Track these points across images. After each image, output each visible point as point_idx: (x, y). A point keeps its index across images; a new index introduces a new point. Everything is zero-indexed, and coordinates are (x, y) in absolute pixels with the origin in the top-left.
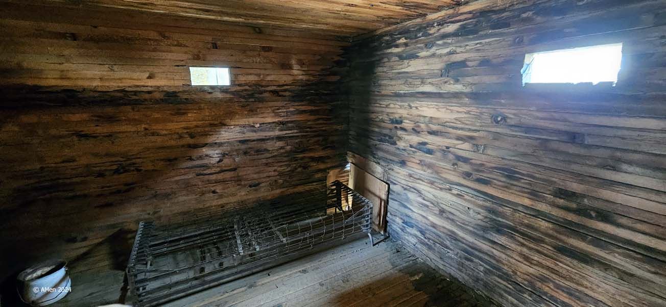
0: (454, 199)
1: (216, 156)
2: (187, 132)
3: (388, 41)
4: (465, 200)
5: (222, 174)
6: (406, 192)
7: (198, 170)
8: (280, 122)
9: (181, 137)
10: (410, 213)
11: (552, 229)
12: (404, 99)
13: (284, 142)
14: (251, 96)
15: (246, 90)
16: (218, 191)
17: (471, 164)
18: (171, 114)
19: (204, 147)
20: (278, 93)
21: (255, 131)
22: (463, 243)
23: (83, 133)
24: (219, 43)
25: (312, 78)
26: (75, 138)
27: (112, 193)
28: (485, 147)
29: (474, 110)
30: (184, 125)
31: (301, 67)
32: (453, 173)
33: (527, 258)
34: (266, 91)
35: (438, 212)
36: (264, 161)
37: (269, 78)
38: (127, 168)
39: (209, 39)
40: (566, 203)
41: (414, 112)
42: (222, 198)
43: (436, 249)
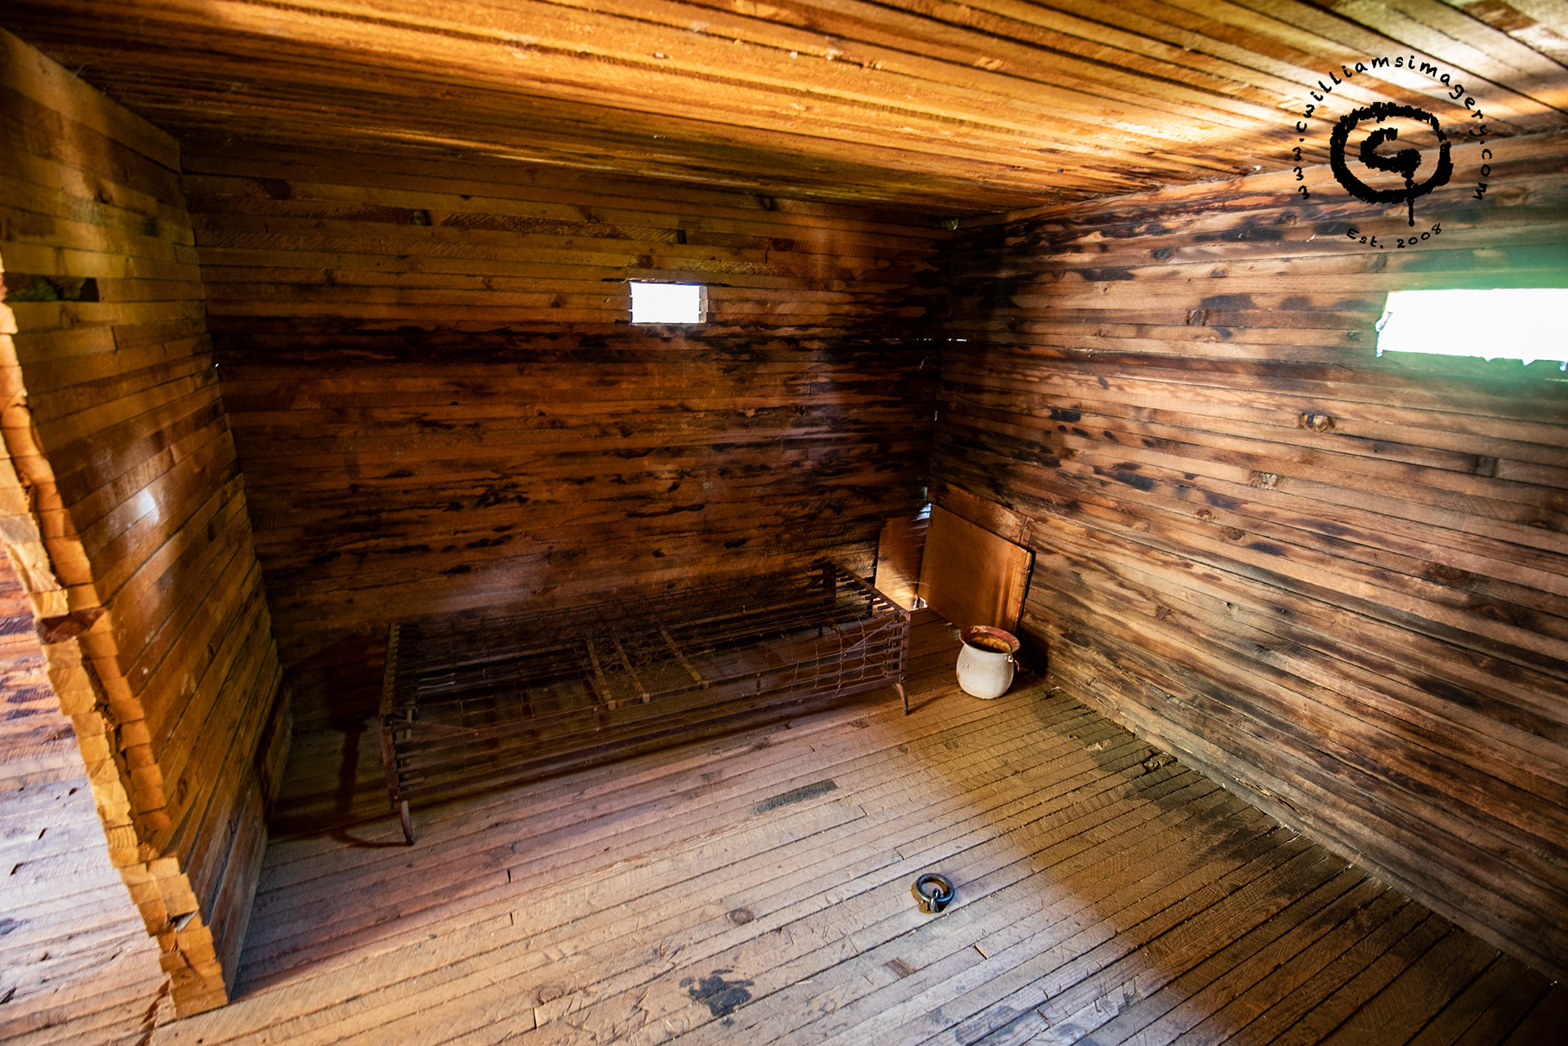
0: (1196, 584)
1: (667, 475)
2: (616, 423)
3: (1055, 235)
4: (1223, 587)
5: (675, 515)
6: (1076, 569)
7: (631, 505)
8: (797, 408)
9: (604, 433)
10: (1083, 616)
11: (1414, 645)
12: (1091, 367)
13: (801, 451)
14: (744, 348)
15: (734, 335)
16: (665, 551)
17: (1245, 514)
18: (590, 383)
19: (644, 455)
20: (798, 345)
21: (745, 426)
22: (1211, 677)
23: (427, 418)
24: (690, 233)
25: (868, 311)
26: (415, 429)
27: (471, 546)
28: (1280, 478)
29: (1261, 398)
30: (611, 407)
31: (848, 285)
32: (1200, 531)
33: (1352, 703)
34: (773, 338)
35: (1152, 613)
36: (759, 491)
37: (781, 309)
38: (502, 495)
39: (673, 222)
40: (1450, 592)
41: (1112, 395)
42: (670, 567)
43: (1143, 690)
